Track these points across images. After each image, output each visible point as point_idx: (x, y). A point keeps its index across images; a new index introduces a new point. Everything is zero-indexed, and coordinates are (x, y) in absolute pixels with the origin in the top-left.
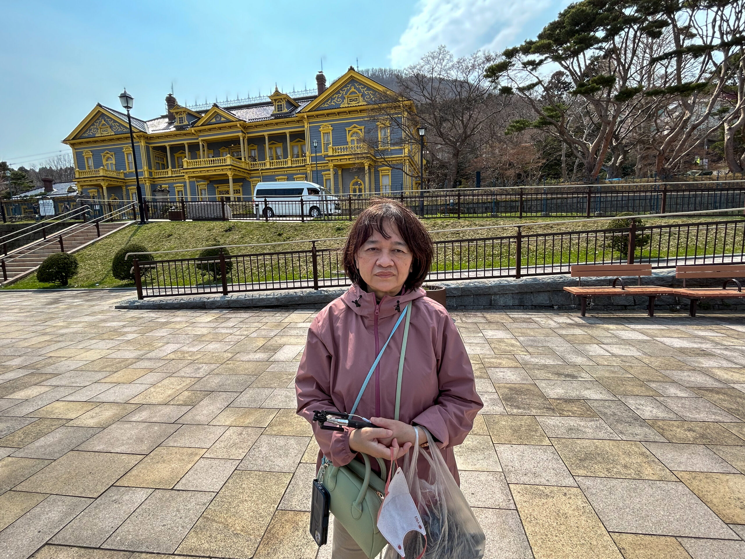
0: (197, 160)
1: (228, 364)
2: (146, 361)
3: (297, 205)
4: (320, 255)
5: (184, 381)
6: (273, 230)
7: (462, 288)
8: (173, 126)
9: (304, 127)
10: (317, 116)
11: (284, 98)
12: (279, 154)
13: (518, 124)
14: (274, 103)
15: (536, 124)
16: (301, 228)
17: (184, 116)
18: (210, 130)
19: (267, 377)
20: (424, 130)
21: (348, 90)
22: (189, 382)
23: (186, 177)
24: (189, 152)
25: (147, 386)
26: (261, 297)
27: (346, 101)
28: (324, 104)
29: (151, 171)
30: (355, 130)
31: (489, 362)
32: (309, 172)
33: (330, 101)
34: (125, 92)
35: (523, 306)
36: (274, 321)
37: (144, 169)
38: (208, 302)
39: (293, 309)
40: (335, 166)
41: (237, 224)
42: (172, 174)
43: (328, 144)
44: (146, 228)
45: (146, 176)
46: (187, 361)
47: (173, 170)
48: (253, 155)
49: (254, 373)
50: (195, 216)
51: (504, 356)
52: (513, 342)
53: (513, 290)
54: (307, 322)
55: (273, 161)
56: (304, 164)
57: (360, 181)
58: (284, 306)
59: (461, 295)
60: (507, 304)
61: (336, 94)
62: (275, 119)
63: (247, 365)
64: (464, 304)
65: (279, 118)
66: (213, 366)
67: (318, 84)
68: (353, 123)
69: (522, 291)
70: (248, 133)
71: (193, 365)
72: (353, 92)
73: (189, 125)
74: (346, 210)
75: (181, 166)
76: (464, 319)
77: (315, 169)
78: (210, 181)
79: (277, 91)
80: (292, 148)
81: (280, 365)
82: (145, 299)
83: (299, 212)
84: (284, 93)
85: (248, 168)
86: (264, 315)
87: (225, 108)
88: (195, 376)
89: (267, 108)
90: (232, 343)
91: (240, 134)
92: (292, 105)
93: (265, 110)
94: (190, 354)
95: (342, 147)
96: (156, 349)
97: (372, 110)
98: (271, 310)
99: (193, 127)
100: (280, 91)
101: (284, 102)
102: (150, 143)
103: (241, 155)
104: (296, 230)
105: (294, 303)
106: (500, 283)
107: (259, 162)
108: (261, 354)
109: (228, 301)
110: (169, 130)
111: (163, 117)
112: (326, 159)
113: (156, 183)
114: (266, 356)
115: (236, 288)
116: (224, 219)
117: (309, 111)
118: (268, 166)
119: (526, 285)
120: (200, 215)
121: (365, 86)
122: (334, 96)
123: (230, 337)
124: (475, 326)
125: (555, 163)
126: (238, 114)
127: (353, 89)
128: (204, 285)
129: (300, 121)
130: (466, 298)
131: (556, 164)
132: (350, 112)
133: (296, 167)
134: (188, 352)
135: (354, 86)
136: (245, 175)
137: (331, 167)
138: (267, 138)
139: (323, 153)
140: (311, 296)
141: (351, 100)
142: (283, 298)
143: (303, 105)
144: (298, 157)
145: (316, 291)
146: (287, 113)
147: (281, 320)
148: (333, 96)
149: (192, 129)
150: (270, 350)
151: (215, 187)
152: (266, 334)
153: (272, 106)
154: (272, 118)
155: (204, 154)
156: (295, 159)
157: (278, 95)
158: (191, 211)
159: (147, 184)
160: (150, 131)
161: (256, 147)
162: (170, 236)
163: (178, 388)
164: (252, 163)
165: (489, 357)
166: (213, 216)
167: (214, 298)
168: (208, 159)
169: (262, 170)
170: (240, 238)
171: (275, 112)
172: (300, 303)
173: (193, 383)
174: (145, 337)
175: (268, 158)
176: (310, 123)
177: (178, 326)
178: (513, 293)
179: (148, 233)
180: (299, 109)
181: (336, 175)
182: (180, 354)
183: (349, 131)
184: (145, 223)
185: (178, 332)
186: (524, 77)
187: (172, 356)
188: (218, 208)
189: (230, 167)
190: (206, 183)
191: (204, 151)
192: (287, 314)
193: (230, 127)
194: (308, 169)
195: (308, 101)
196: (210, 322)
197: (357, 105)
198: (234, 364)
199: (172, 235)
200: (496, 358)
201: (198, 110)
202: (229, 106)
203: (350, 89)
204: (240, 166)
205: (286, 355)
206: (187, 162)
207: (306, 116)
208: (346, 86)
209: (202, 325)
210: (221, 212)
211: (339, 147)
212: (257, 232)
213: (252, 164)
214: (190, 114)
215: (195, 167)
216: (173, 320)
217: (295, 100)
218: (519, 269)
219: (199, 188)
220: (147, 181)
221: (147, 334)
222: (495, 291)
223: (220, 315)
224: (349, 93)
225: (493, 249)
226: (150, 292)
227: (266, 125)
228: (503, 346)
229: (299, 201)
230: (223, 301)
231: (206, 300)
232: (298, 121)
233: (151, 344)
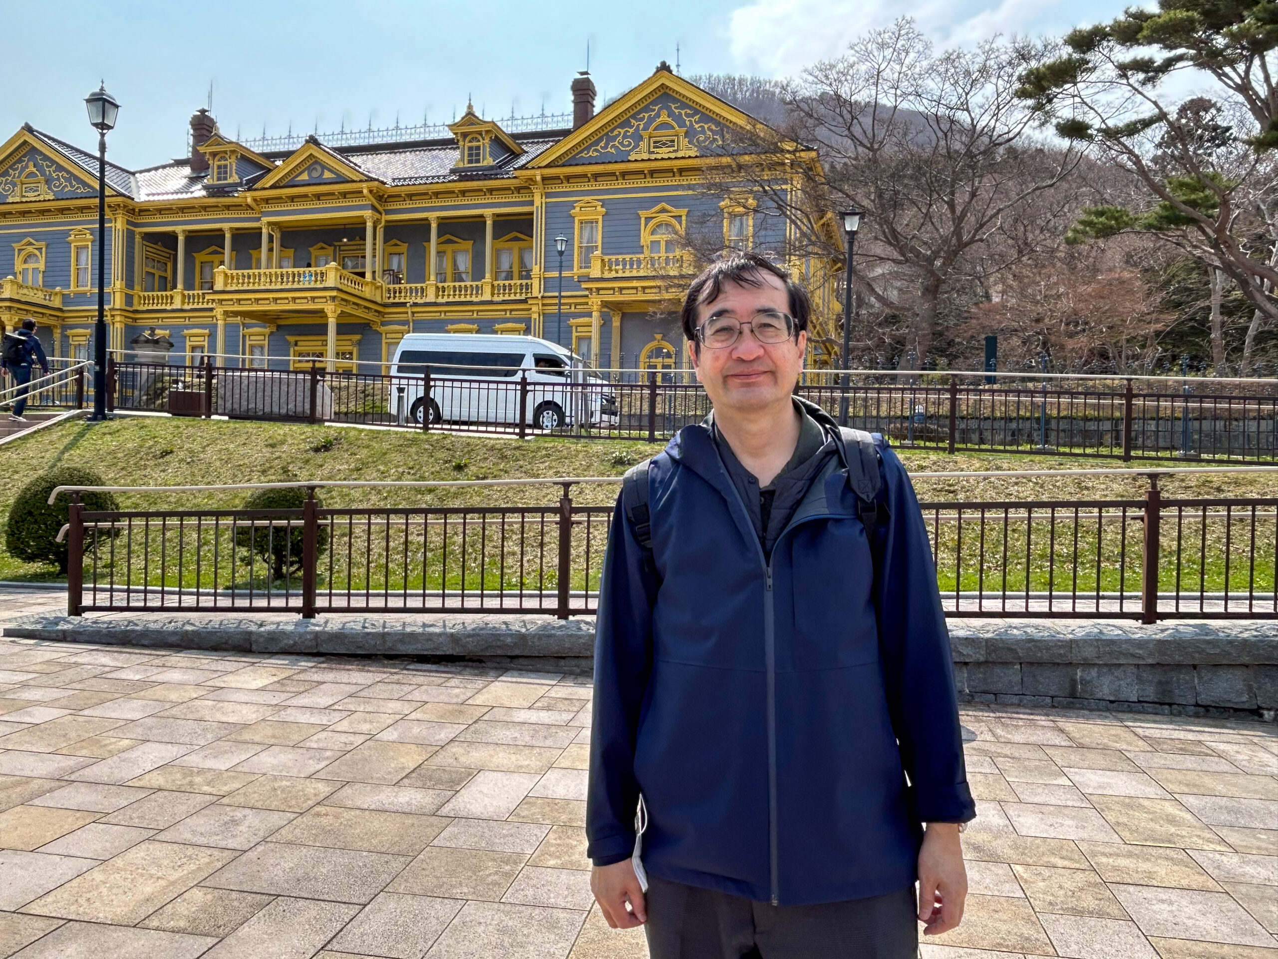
0: (251, 272)
1: (318, 815)
2: (83, 789)
3: (511, 394)
4: (579, 523)
5: (190, 858)
6: (442, 455)
7: (988, 640)
8: (199, 186)
9: (531, 203)
10: (568, 178)
11: (487, 132)
12: (462, 268)
13: (1102, 219)
14: (461, 143)
15: (1151, 221)
16: (517, 453)
17: (232, 163)
18: (292, 199)
19: (436, 863)
20: (857, 218)
21: (651, 120)
22: (207, 860)
23: (219, 311)
24: (233, 250)
25: (85, 865)
26: (408, 630)
27: (643, 145)
28: (588, 148)
29: (130, 292)
30: (663, 217)
31: (1115, 869)
32: (535, 316)
33: (602, 144)
34: (102, 89)
35: (1170, 705)
36: (443, 698)
37: (116, 285)
38: (260, 635)
39: (496, 668)
40: (605, 304)
41: (347, 433)
42: (183, 303)
43: (591, 249)
44: (106, 430)
45: (117, 306)
46: (199, 798)
47: (186, 293)
48: (395, 267)
49: (396, 849)
50: (236, 406)
51: (1153, 851)
52: (1170, 809)
53: (1140, 657)
54: (538, 709)
55: (446, 285)
56: (523, 297)
57: (668, 347)
58: (471, 660)
59: (986, 662)
60: (1123, 697)
61: (619, 126)
62: (460, 180)
63: (377, 824)
64: (993, 688)
65: (471, 178)
66: (276, 819)
67: (576, 102)
68: (658, 200)
69: (1167, 660)
70: (388, 212)
71: (218, 809)
72: (665, 126)
73: (241, 184)
74: (630, 416)
75: (207, 286)
76: (999, 731)
77: (554, 309)
78: (279, 327)
79: (470, 113)
80: (497, 253)
81: (471, 830)
82: (86, 615)
83: (513, 415)
84: (489, 120)
85: (378, 300)
86: (415, 680)
87: (335, 149)
88: (223, 844)
89: (442, 154)
90: (328, 754)
91: (367, 213)
92: (505, 148)
93: (434, 157)
94: (209, 776)
95: (628, 257)
96: (112, 754)
97: (711, 168)
98: (434, 667)
99: (249, 189)
100: (478, 114)
101: (487, 141)
102: (136, 225)
103: (364, 266)
104: (503, 457)
105: (499, 652)
106: (1101, 632)
107: (408, 286)
108: (413, 791)
109: (317, 635)
110: (189, 195)
111: (179, 163)
112: (584, 286)
113: (140, 323)
114: (428, 799)
115: (339, 602)
116: (312, 418)
117: (548, 166)
118: (431, 297)
119: (1176, 644)
120: (252, 406)
121: (696, 112)
122: (616, 132)
123: (324, 734)
124: (1040, 755)
125: (1193, 327)
126: (368, 164)
127: (664, 118)
128: (254, 587)
129: (525, 188)
130: (998, 670)
131: (1196, 332)
132: (652, 173)
133: (504, 302)
134: (201, 771)
135: (669, 109)
136: (370, 316)
137: (595, 308)
138: (434, 226)
139: (576, 271)
140: (549, 636)
141: (658, 144)
142: (469, 636)
143: (532, 150)
144: (509, 276)
145: (563, 622)
146: (491, 168)
147: (464, 697)
148: (612, 131)
149: (248, 194)
150: (440, 781)
151: (289, 343)
152: (424, 733)
153: (454, 149)
154: (453, 177)
155: (269, 259)
156: (501, 283)
157: (472, 124)
158: (229, 394)
159: (118, 325)
160: (142, 196)
161: (404, 247)
162: (166, 453)
163: (175, 875)
164: (391, 286)
165: (1108, 850)
166: (283, 411)
167: (278, 624)
168: (279, 271)
169: (415, 305)
170: (352, 470)
171: (461, 165)
172: (517, 652)
173: (219, 865)
174: (80, 719)
175: (432, 277)
176: (548, 195)
177: (174, 696)
178: (1138, 666)
179: (112, 443)
180: (523, 160)
181: (605, 326)
182: (179, 776)
183: (648, 219)
184: (104, 418)
185: (174, 711)
186: (1117, 103)
187: (157, 780)
188: (300, 389)
189: (334, 293)
190: (267, 331)
191: (271, 250)
192: (479, 683)
193: (344, 195)
194: (535, 309)
195: (547, 142)
196: (263, 689)
197: (673, 155)
198: (336, 817)
199: (172, 452)
200: (1130, 855)
201: (267, 150)
202: (345, 144)
203: (658, 115)
204: (356, 292)
205: (486, 800)
206: (226, 275)
207: (539, 178)
208: (646, 109)
209: (242, 697)
210: (308, 400)
211: (620, 257)
212: (396, 457)
213: (389, 290)
214: (246, 159)
215: (245, 287)
216: (160, 678)
217: (515, 137)
218: (1151, 599)
219: (248, 343)
220: (118, 319)
221: (86, 712)
222: (1086, 654)
223: (292, 672)
224: (654, 125)
225: (1052, 539)
226: (103, 599)
227: (437, 194)
228: (1142, 820)
229: (516, 383)
230: (301, 635)
231: (253, 628)
232: (519, 189)
233: (98, 741)
